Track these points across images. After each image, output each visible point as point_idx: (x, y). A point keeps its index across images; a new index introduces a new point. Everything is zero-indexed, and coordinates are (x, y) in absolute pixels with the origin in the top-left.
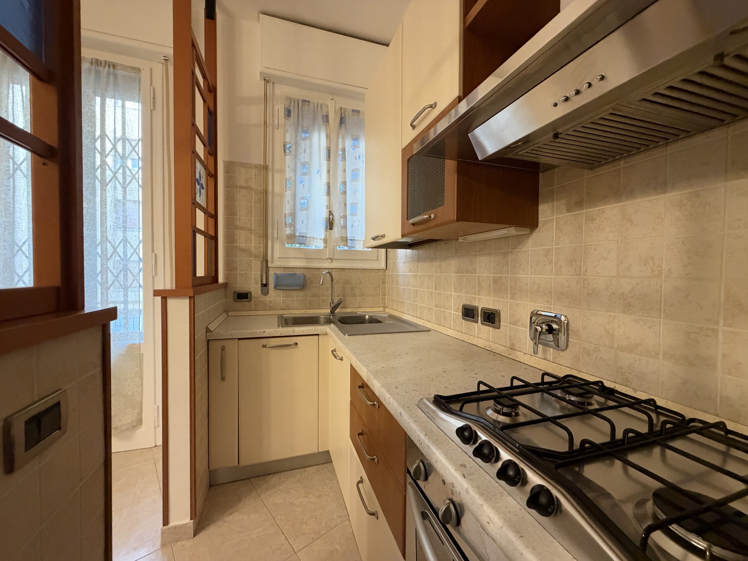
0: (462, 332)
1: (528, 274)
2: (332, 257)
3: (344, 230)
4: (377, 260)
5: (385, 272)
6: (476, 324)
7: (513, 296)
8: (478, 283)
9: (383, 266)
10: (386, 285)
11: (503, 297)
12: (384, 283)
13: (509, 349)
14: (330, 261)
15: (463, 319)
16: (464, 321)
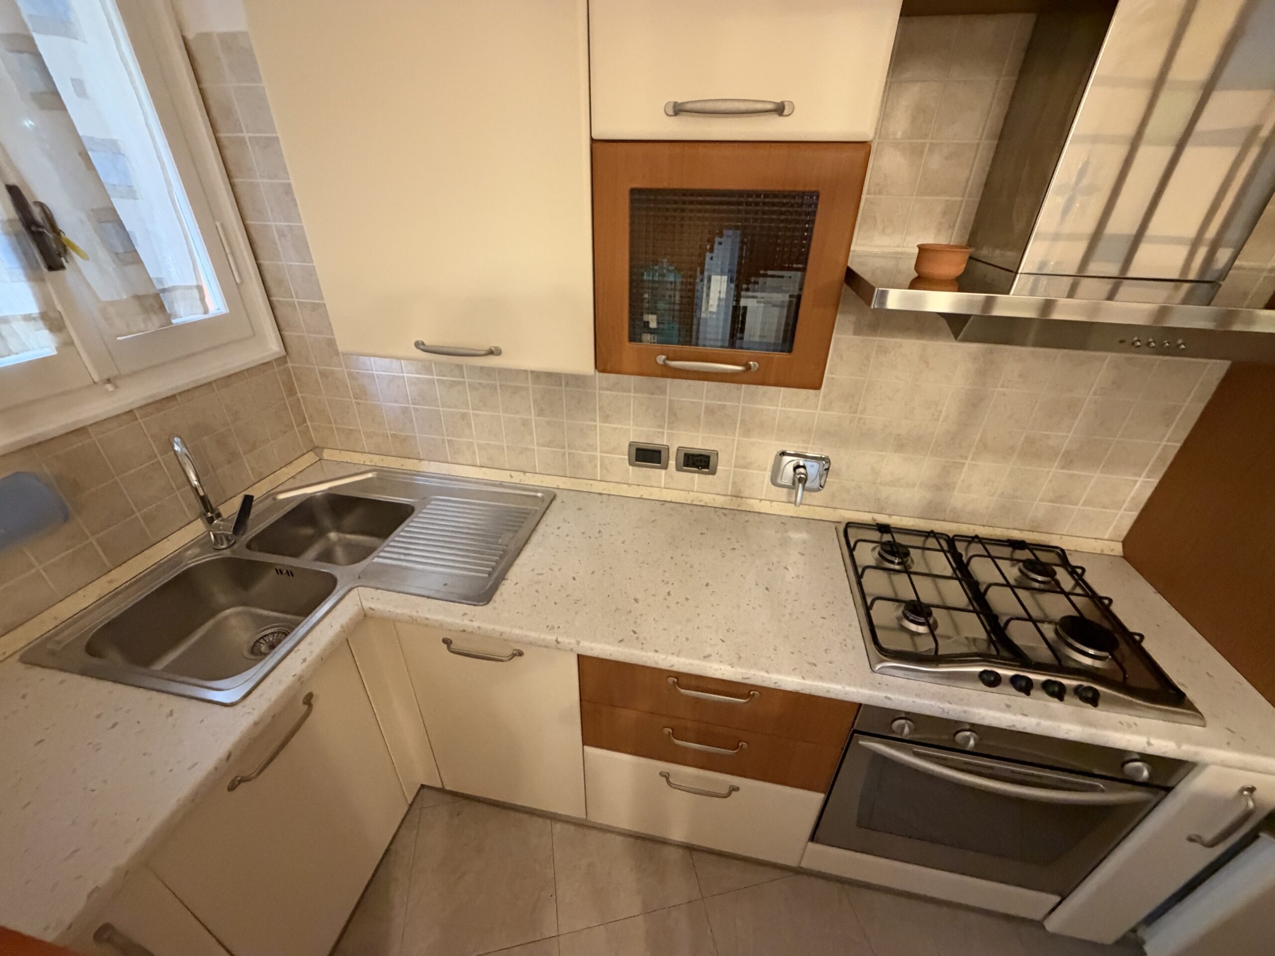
0: (628, 484)
1: (777, 406)
2: (112, 373)
3: (131, 270)
4: (254, 335)
5: (286, 362)
6: (663, 471)
7: (747, 432)
8: (670, 410)
9: (274, 347)
10: (299, 395)
11: (726, 434)
12: (291, 391)
13: (734, 498)
14: (109, 387)
15: (630, 464)
16: (631, 467)
